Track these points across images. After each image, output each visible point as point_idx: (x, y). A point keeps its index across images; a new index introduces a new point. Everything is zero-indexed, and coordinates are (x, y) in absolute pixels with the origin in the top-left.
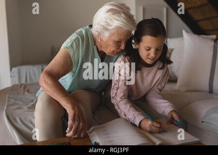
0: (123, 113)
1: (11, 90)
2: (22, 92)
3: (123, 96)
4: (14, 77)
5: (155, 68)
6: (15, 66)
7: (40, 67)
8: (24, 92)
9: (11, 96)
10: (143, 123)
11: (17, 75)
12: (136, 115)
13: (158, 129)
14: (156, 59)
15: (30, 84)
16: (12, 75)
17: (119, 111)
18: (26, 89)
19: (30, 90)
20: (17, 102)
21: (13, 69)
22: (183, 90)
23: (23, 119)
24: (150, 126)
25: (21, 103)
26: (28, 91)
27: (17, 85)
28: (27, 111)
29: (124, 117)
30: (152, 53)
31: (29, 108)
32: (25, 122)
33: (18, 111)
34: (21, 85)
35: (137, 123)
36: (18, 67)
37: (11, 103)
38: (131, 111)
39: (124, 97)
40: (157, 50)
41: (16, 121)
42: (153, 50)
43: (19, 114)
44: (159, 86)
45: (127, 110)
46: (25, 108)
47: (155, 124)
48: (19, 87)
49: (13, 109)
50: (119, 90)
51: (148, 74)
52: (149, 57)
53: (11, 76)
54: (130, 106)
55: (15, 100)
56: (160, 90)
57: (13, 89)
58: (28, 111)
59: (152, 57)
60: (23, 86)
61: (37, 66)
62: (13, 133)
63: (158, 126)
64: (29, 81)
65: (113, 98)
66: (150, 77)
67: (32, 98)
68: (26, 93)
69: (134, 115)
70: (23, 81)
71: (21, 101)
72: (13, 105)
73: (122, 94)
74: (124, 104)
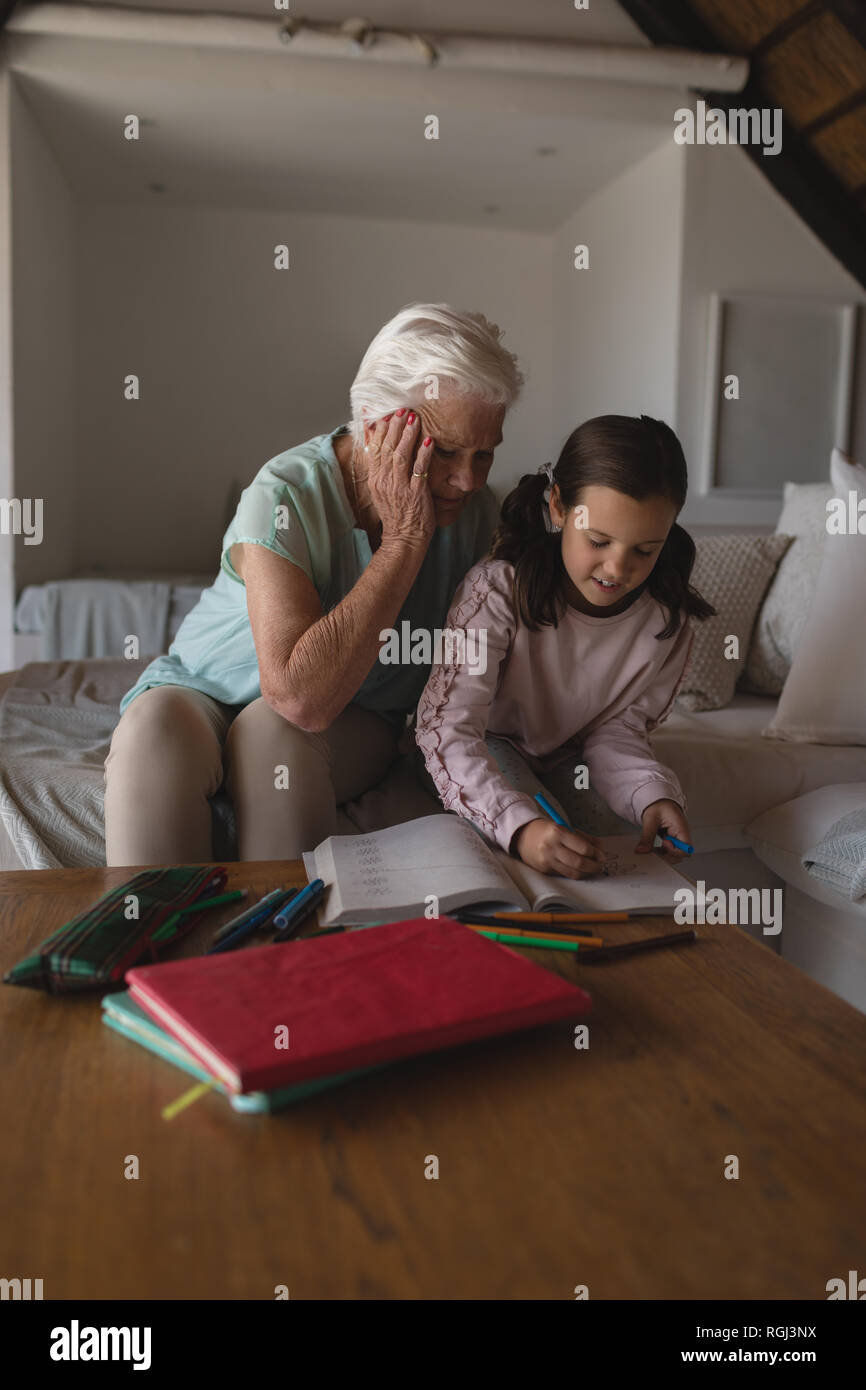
0: (455, 788)
1: (19, 685)
2: (64, 697)
3: (466, 722)
4: (32, 632)
5: (627, 623)
6: (40, 582)
7: (163, 589)
8: (73, 698)
9: (18, 706)
10: (527, 835)
11: (43, 626)
12: (506, 802)
13: (577, 863)
14: (629, 587)
15: (101, 667)
16: (22, 626)
17: (439, 779)
18: (84, 685)
19: (100, 688)
20: (43, 731)
21: (30, 594)
22: (800, 739)
23: (61, 791)
24: (549, 847)
25: (57, 736)
26: (91, 693)
27: (46, 666)
28: (79, 767)
29: (456, 805)
30: (610, 564)
31: (89, 758)
32: (68, 803)
33: (46, 764)
34: (64, 667)
35: (504, 837)
36: (52, 587)
37: (16, 734)
38: (489, 784)
39: (470, 729)
40: (635, 552)
41: (35, 797)
42: (617, 549)
43: (45, 774)
44: (645, 703)
45: (474, 779)
46: (74, 756)
47: (571, 842)
48: (53, 672)
49: (26, 755)
50: (453, 697)
51: (595, 645)
52: (598, 575)
53: (16, 630)
54: (489, 768)
55: (36, 722)
56: (650, 723)
57: (28, 680)
58: (85, 768)
59: (610, 578)
60: (70, 672)
61: (147, 586)
62: (20, 842)
63: (581, 849)
64: (99, 653)
65: (425, 725)
66: (605, 657)
67: (104, 721)
68: (80, 699)
69: (499, 802)
70: (75, 652)
71: (59, 729)
72: (26, 740)
73: (464, 715)
74: (468, 754)
